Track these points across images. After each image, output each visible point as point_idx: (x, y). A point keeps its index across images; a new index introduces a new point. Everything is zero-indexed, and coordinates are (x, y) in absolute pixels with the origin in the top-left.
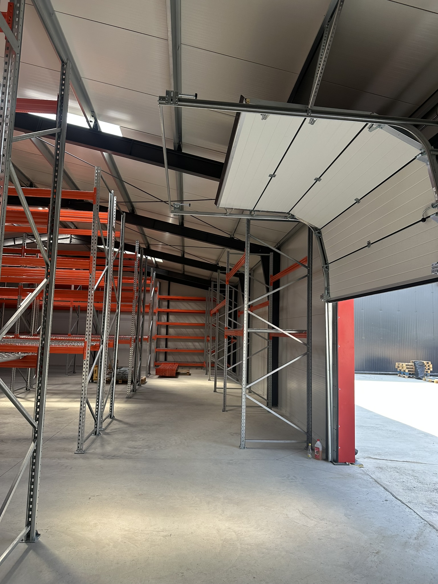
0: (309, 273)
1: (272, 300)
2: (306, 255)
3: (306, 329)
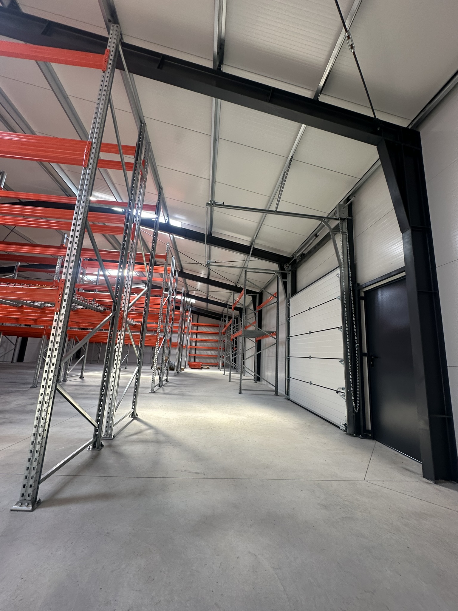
0: (277, 301)
1: (258, 320)
2: (276, 291)
3: (276, 330)
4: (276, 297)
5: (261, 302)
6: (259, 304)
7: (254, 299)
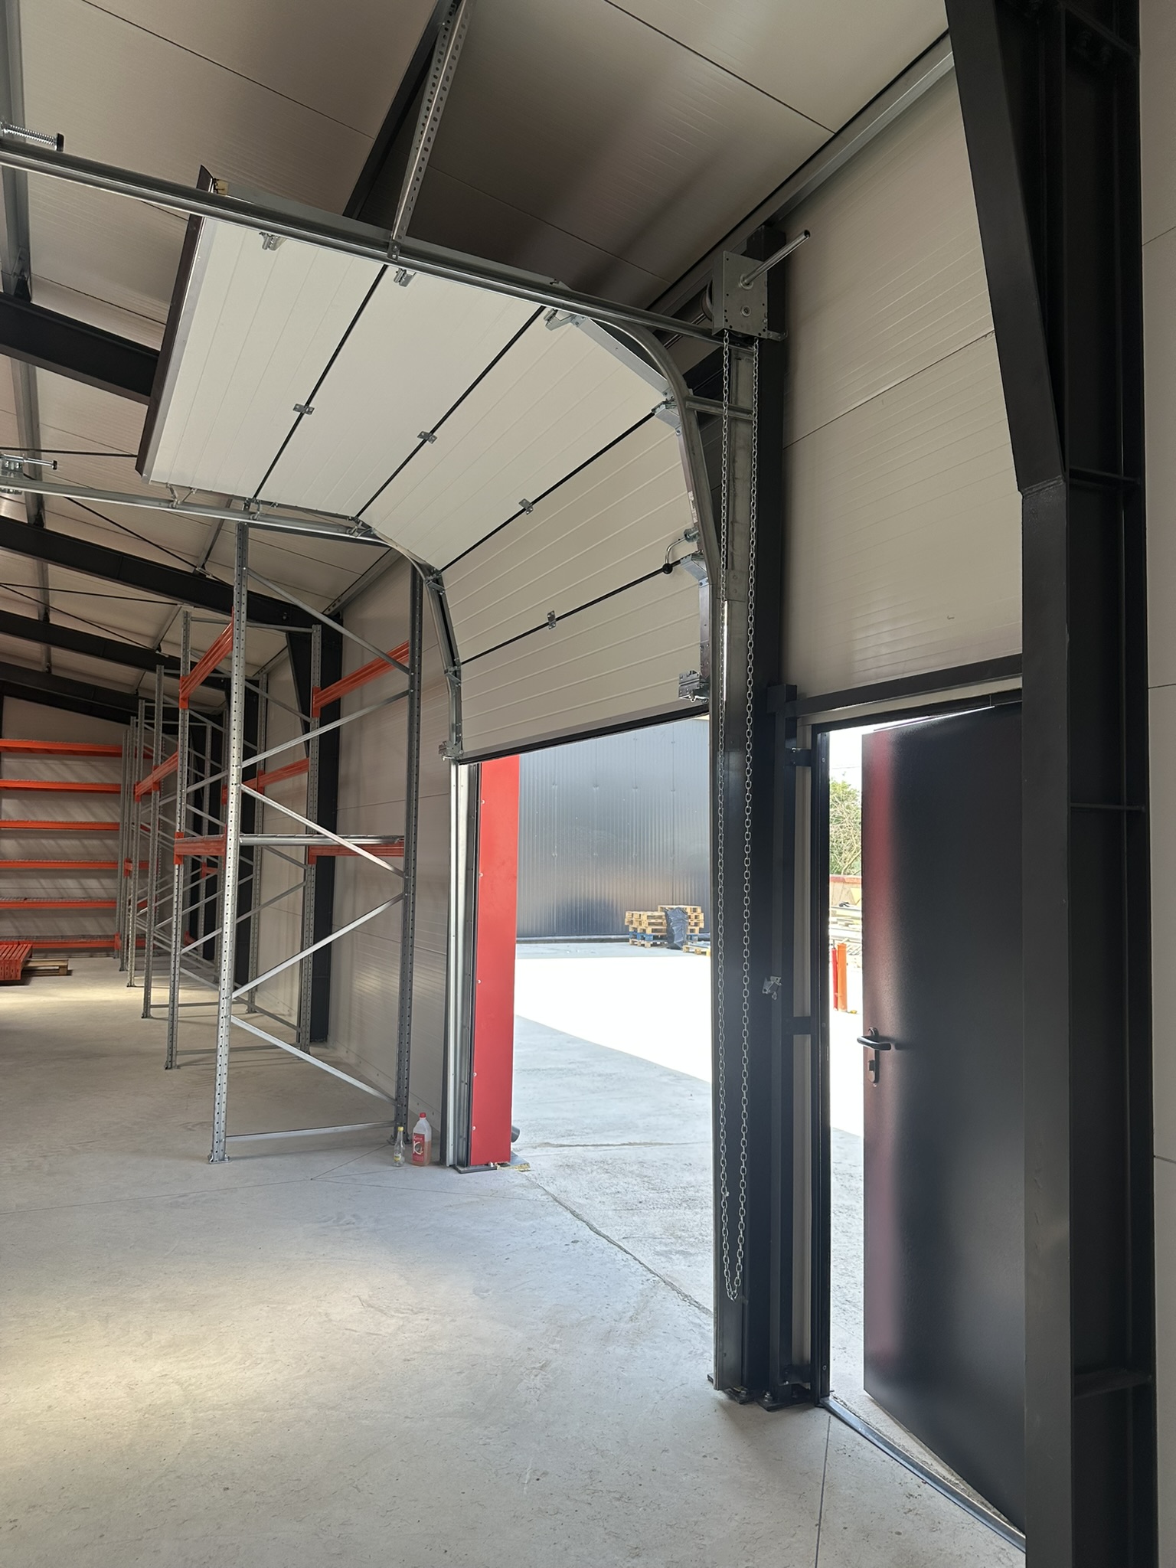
0: (412, 686)
1: (317, 755)
2: (407, 638)
3: (403, 833)
4: (407, 665)
5: (333, 670)
6: (325, 683)
7: (298, 647)
